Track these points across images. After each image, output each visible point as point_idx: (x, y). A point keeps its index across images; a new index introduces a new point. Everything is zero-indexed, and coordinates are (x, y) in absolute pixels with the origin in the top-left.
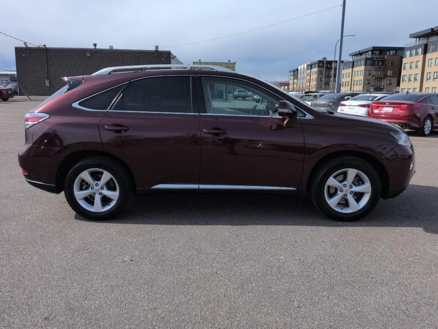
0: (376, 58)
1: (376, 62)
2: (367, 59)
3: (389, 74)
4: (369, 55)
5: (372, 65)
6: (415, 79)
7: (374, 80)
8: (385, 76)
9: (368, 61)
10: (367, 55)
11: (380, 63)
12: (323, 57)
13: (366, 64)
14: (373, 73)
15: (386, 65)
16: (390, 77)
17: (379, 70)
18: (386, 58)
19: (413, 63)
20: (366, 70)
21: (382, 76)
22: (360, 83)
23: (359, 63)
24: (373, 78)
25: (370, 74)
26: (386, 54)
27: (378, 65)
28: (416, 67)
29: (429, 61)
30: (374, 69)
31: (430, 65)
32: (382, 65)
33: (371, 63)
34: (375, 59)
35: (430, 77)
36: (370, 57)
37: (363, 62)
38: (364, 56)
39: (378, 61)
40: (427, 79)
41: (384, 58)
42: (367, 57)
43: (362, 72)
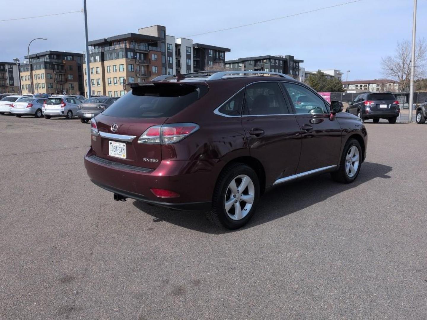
0: (56, 63)
1: (56, 66)
2: (46, 63)
3: (69, 78)
4: (47, 58)
5: (52, 69)
6: (98, 84)
7: (57, 83)
8: (66, 80)
9: (48, 65)
10: (45, 59)
11: (60, 67)
12: (15, 59)
13: (46, 68)
14: (54, 76)
15: (66, 70)
16: (71, 80)
17: (60, 75)
18: (64, 63)
19: (93, 69)
20: (46, 74)
21: (63, 80)
22: (44, 87)
23: (38, 66)
24: (56, 82)
25: (51, 78)
26: (64, 59)
27: (58, 69)
28: (97, 72)
29: (107, 68)
30: (55, 72)
31: (109, 72)
32: (62, 69)
33: (51, 66)
34: (54, 63)
35: (110, 81)
36: (48, 60)
37: (42, 66)
38: (42, 60)
39: (58, 65)
40: (109, 84)
41: (62, 63)
42: (46, 61)
43: (42, 75)
